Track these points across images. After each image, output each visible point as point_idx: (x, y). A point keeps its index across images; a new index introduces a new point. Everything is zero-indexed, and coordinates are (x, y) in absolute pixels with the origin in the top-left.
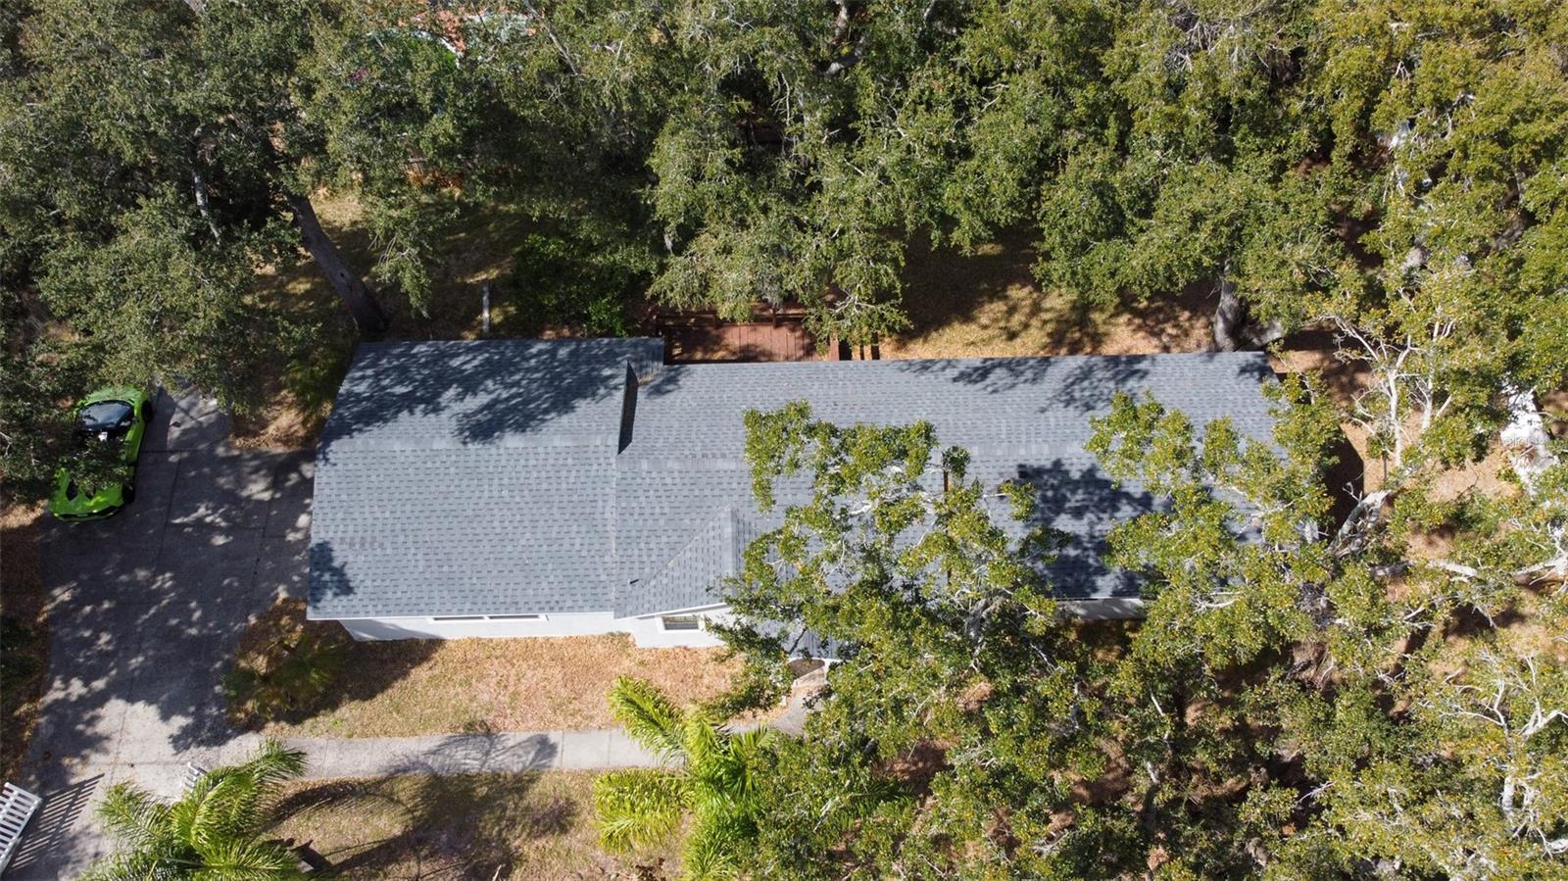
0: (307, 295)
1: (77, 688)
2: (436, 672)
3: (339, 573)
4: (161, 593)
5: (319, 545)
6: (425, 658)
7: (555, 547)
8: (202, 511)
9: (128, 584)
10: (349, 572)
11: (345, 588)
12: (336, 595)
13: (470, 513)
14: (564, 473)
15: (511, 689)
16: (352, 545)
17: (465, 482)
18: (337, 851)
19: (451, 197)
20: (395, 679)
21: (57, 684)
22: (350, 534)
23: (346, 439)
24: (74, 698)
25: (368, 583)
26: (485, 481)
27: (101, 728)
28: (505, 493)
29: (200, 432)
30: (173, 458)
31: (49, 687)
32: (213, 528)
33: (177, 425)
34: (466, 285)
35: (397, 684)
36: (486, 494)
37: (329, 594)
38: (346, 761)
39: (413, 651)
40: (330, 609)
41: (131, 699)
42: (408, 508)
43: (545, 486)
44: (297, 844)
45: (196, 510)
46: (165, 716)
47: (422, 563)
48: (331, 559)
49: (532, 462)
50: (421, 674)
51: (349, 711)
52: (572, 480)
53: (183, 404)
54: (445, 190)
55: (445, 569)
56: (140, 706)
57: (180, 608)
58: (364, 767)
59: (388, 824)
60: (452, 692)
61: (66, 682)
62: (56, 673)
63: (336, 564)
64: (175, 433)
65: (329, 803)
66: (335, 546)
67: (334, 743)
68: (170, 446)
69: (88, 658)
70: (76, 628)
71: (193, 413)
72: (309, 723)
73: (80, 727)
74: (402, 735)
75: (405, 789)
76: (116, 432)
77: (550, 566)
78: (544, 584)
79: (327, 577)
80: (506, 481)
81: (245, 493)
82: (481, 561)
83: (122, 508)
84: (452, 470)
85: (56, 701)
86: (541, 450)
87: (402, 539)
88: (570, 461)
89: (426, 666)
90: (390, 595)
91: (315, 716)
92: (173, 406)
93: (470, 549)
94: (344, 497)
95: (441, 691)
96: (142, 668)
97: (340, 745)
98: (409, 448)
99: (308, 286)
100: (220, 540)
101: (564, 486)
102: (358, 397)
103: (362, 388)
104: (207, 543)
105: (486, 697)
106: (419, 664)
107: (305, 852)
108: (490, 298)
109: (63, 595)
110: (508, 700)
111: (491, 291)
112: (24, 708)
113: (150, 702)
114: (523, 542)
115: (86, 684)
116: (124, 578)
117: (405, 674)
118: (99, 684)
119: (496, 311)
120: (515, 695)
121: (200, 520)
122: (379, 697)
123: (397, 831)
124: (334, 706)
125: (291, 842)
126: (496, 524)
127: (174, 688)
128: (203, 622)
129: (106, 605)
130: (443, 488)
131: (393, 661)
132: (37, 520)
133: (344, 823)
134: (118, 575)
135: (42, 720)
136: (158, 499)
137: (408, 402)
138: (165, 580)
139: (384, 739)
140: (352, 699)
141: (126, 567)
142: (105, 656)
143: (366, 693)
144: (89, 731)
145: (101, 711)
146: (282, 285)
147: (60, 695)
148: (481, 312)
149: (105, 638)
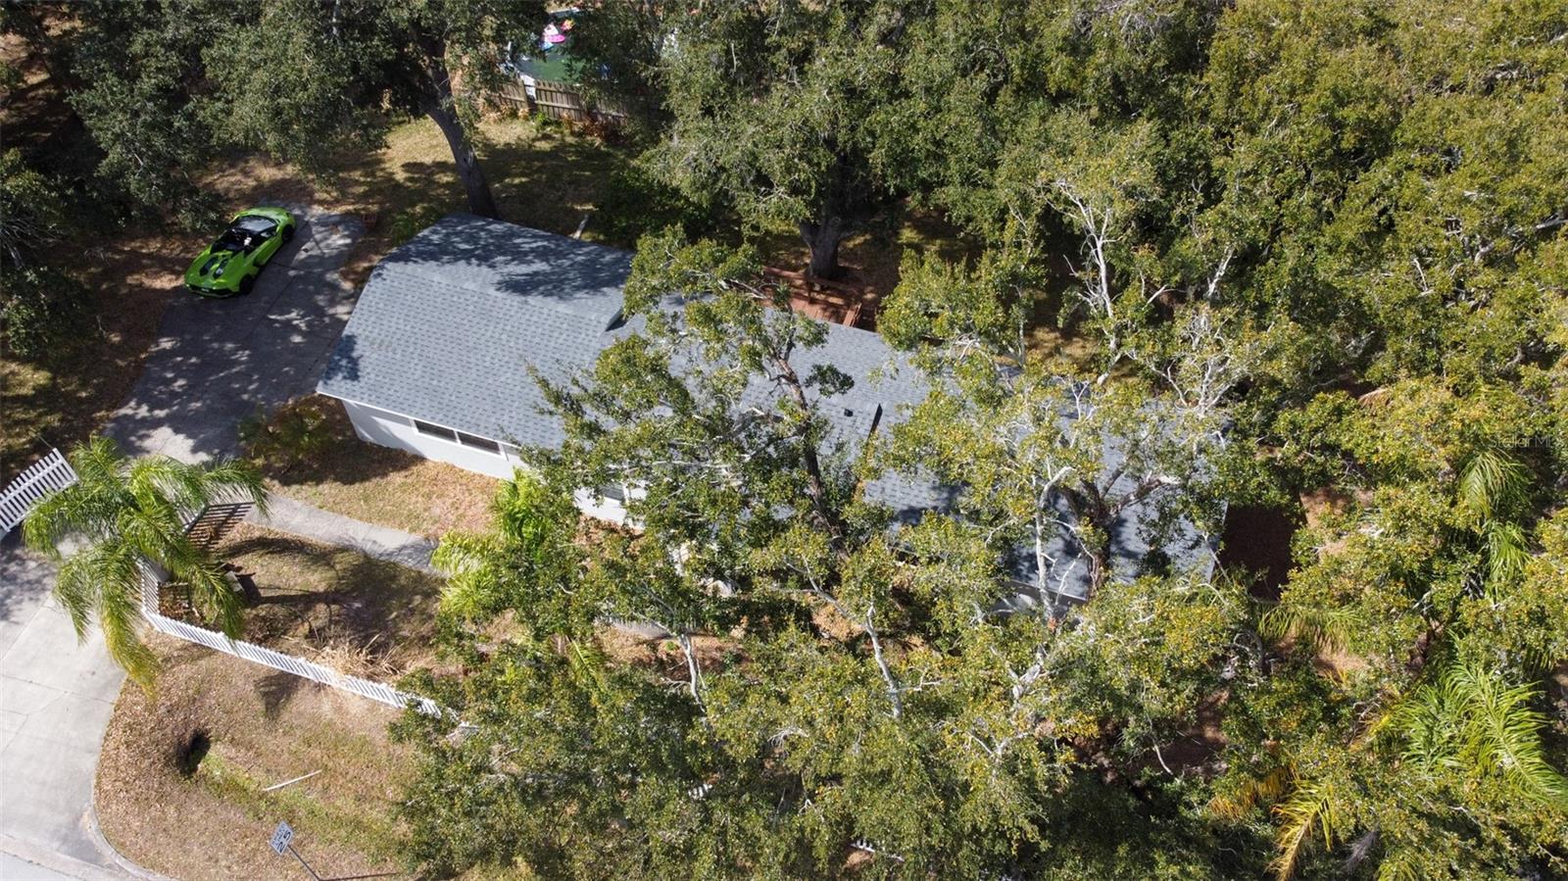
0: (447, 185)
1: (143, 411)
2: (409, 481)
3: (354, 362)
4: (237, 362)
5: (348, 337)
6: (405, 468)
7: (527, 390)
8: (293, 315)
9: (216, 350)
10: (362, 364)
11: (353, 375)
12: (345, 378)
13: (471, 344)
14: (556, 334)
15: (461, 511)
16: (372, 343)
17: (477, 320)
18: (269, 587)
19: (592, 145)
20: (375, 476)
21: (133, 404)
22: (374, 335)
23: (401, 263)
24: (139, 417)
25: (372, 376)
26: (492, 324)
27: (147, 443)
28: (504, 337)
29: (322, 260)
30: (292, 273)
31: (127, 403)
32: (296, 330)
33: (306, 250)
34: (573, 209)
35: (375, 480)
36: (489, 334)
37: (340, 376)
38: (308, 524)
39: (399, 459)
40: (334, 389)
41: (177, 431)
42: (426, 327)
43: (537, 340)
44: (242, 572)
45: (289, 313)
46: (195, 450)
47: (419, 373)
48: (352, 350)
49: (535, 319)
50: (397, 478)
51: (329, 489)
52: (561, 341)
53: (318, 237)
54: (589, 138)
55: (435, 382)
56: (181, 437)
57: (245, 377)
58: (319, 533)
59: (317, 580)
60: (414, 499)
61: (139, 405)
62: (134, 396)
63: (355, 354)
64: (302, 255)
65: (280, 552)
66: (359, 341)
67: (306, 509)
68: (294, 263)
69: (161, 392)
70: (165, 369)
71: (322, 245)
72: (295, 487)
73: (133, 438)
74: (360, 519)
75: (342, 562)
76: (257, 239)
77: (516, 404)
78: (506, 417)
79: (344, 362)
80: (508, 328)
81: (331, 311)
82: (464, 385)
83: (235, 295)
84: (471, 308)
85: (126, 415)
86: (545, 311)
87: (411, 349)
88: (565, 326)
89: (403, 473)
90: (385, 390)
91: (302, 484)
92: (310, 237)
93: (460, 372)
94: (381, 305)
95: (406, 496)
96: (197, 411)
97: (311, 511)
98: (444, 282)
99: (450, 179)
100: (297, 339)
101: (552, 344)
102: (430, 243)
103: (435, 238)
104: (286, 339)
105: (438, 511)
106: (399, 471)
107: (246, 580)
108: (587, 225)
109: (166, 344)
110: (454, 518)
111: (590, 218)
112: (103, 413)
113: (189, 436)
114: (503, 379)
115: (150, 410)
116: (216, 345)
117: (385, 475)
118: (160, 413)
119: (587, 235)
120: (463, 516)
121: (289, 321)
122: (357, 485)
123: (321, 588)
124: (319, 481)
125: (239, 569)
126: (488, 359)
127: (209, 433)
128: (257, 391)
129: (193, 360)
130: (458, 320)
131: (380, 462)
132: (176, 289)
133: (285, 569)
134: (211, 341)
135: (110, 425)
136: (265, 298)
137: (467, 256)
138: (244, 356)
139: (346, 518)
140: (335, 480)
141: (221, 338)
142: (174, 395)
143: (348, 480)
144: (138, 443)
145: (154, 433)
146: (432, 174)
147: (130, 412)
148: (574, 231)
149: (181, 382)
